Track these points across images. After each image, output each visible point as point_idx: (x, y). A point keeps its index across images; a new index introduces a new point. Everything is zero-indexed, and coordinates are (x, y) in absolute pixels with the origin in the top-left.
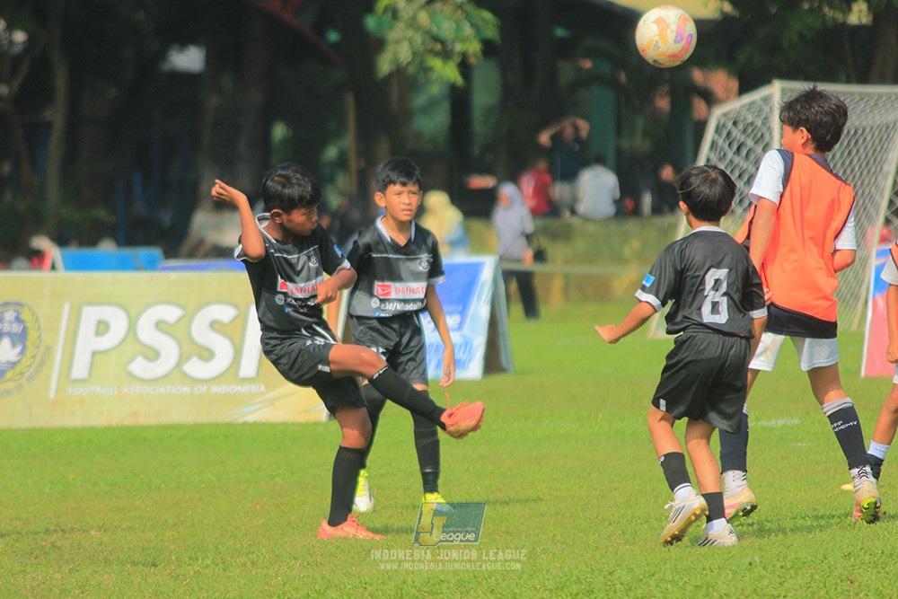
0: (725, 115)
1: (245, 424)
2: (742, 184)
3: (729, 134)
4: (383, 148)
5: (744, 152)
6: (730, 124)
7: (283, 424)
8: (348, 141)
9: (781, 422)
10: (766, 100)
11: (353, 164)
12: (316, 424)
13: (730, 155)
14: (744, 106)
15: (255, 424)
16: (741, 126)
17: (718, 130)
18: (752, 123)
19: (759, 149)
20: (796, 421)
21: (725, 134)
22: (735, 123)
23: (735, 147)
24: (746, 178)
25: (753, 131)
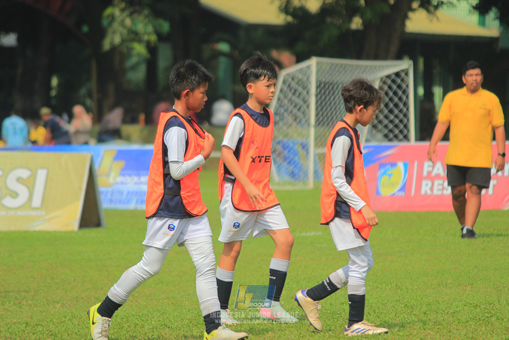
0: (288, 75)
1: (34, 232)
2: (296, 110)
3: (289, 85)
4: (111, 88)
5: (298, 94)
6: (290, 79)
7: (55, 232)
8: (93, 84)
9: (312, 234)
10: (309, 67)
11: (95, 95)
12: (72, 232)
13: (290, 95)
14: (298, 70)
15: (40, 232)
16: (296, 80)
17: (284, 82)
18: (301, 80)
19: (305, 93)
20: (320, 233)
21: (287, 84)
22: (293, 79)
23: (293, 91)
24: (298, 107)
25: (302, 83)
